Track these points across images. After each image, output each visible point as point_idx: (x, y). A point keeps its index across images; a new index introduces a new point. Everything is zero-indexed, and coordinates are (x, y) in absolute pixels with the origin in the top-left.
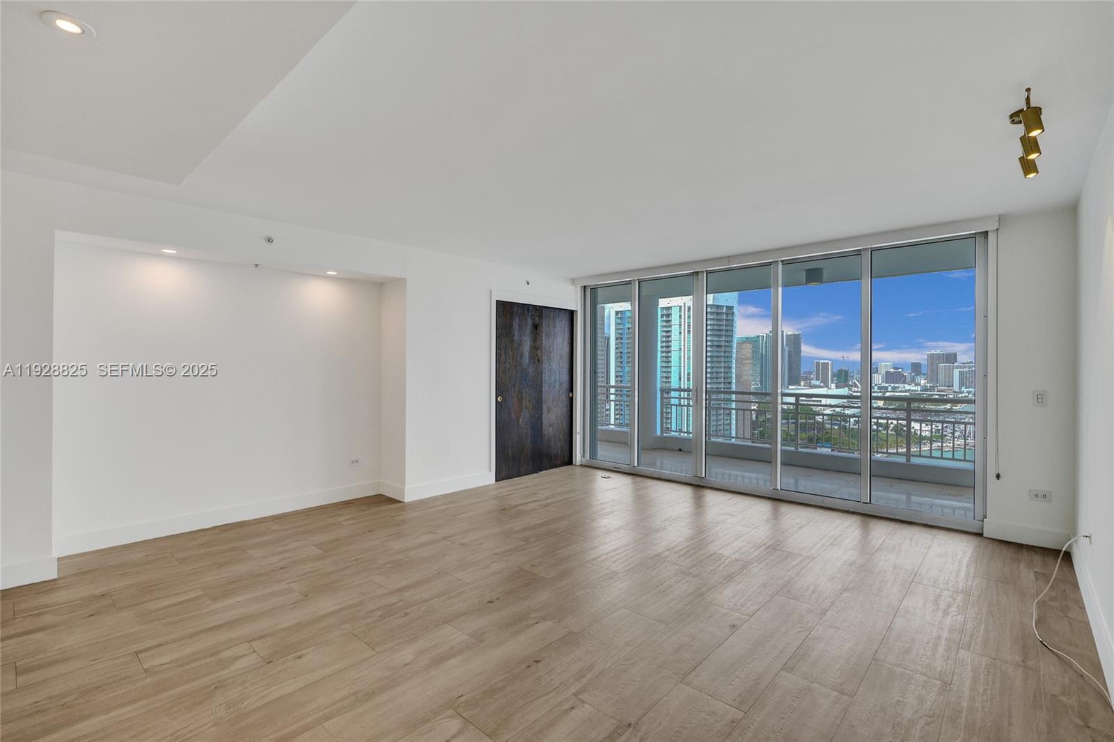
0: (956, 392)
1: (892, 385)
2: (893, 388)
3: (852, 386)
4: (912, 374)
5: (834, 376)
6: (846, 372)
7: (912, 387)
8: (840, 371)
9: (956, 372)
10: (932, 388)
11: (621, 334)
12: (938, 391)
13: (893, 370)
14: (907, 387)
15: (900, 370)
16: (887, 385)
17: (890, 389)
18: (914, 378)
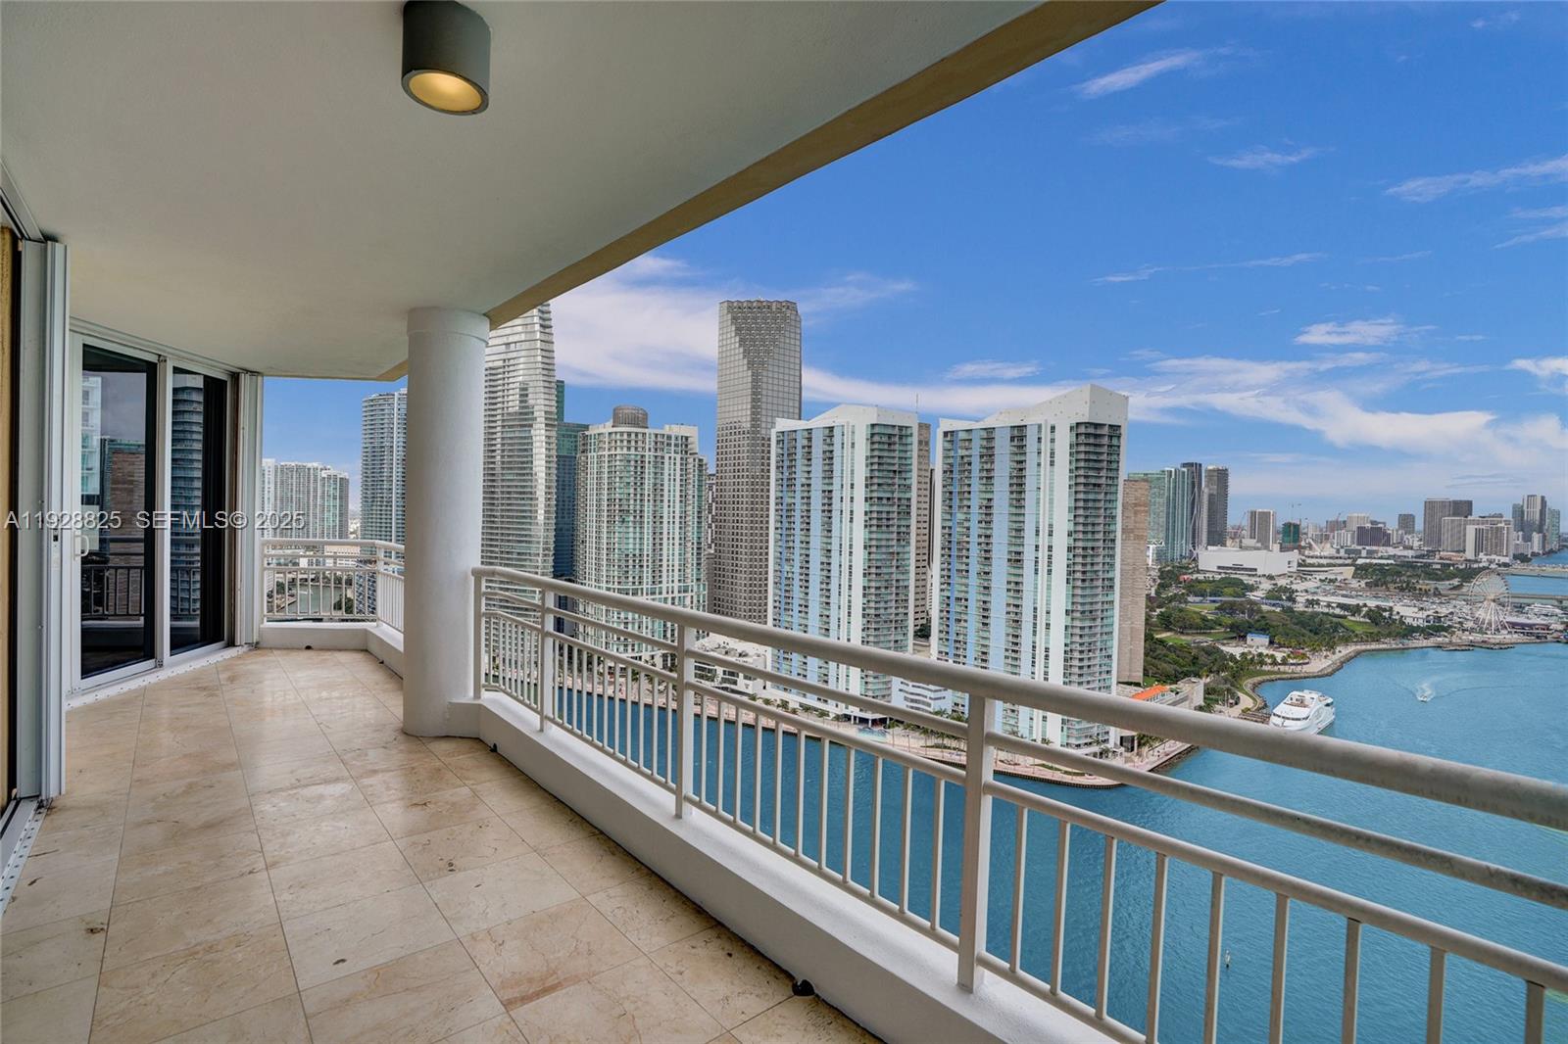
0: (1469, 561)
1: (1368, 548)
2: (1369, 552)
3: (1305, 548)
4: (1400, 532)
5: (1278, 533)
6: (1297, 527)
7: (1400, 551)
8: (1288, 526)
9: (1471, 531)
10: (1431, 553)
11: (951, 465)
12: (1441, 558)
13: (1369, 525)
14: (1391, 551)
15: (1380, 525)
16: (1360, 548)
17: (1364, 553)
18: (1402, 539)
